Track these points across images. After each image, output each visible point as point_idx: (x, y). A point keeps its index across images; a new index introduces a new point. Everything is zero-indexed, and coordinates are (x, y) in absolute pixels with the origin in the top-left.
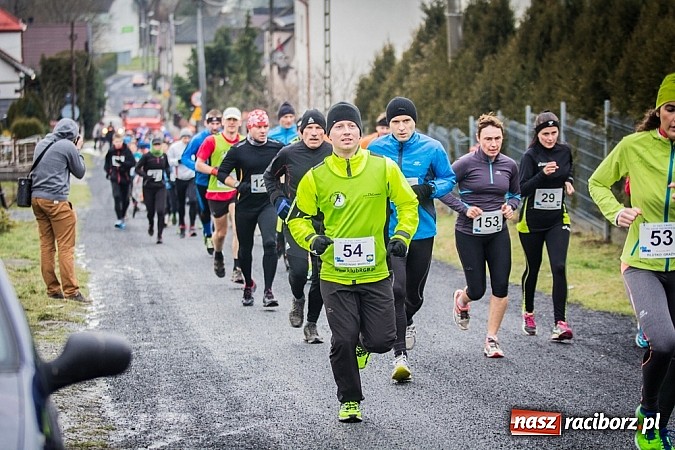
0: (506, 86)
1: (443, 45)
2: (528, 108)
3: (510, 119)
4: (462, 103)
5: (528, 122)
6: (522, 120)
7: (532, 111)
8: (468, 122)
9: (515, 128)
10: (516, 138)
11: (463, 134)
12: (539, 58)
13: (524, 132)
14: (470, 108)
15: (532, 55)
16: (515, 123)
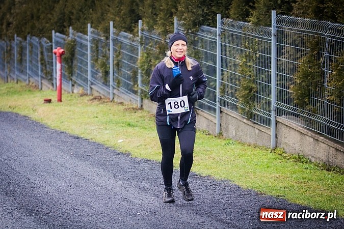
2: (89, 25)
3: (77, 32)
4: (47, 23)
5: (89, 34)
6: (85, 33)
7: (91, 27)
8: (51, 33)
9: (81, 38)
10: (81, 44)
11: (48, 41)
13: (87, 40)
14: (52, 25)
16: (80, 34)
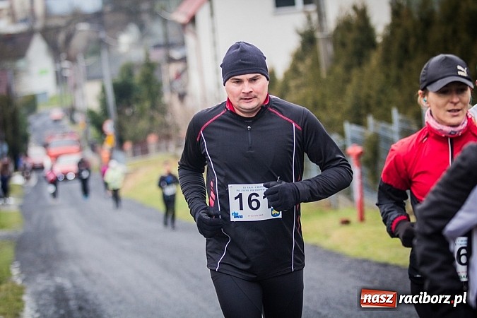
0: (373, 94)
1: (316, 64)
12: (400, 66)
15: (393, 65)
